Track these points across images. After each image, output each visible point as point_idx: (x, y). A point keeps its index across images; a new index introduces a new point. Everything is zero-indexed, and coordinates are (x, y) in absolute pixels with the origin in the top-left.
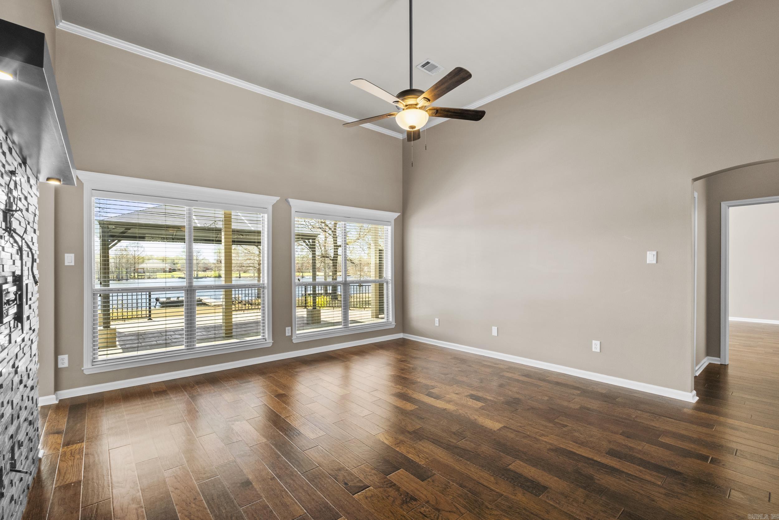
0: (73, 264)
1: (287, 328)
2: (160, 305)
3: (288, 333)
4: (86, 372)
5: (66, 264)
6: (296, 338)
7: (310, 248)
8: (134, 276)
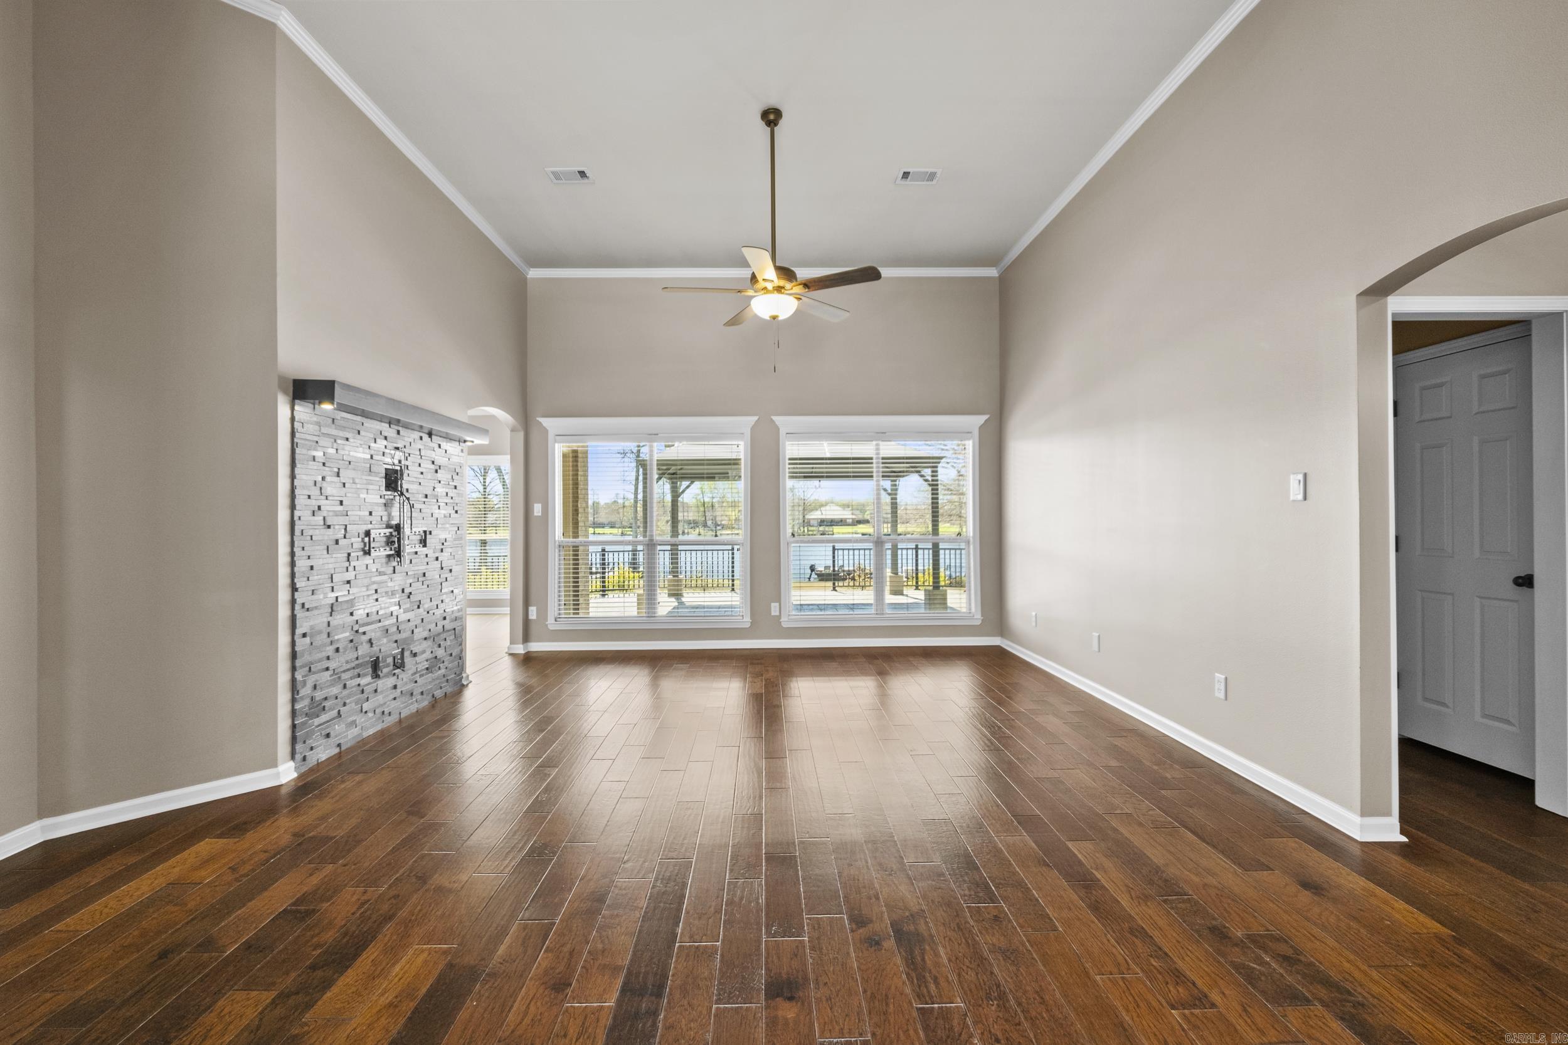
0: (540, 514)
1: (773, 605)
2: (816, 576)
3: (775, 611)
4: (551, 628)
5: (535, 514)
6: (786, 620)
7: (930, 485)
8: (804, 531)
